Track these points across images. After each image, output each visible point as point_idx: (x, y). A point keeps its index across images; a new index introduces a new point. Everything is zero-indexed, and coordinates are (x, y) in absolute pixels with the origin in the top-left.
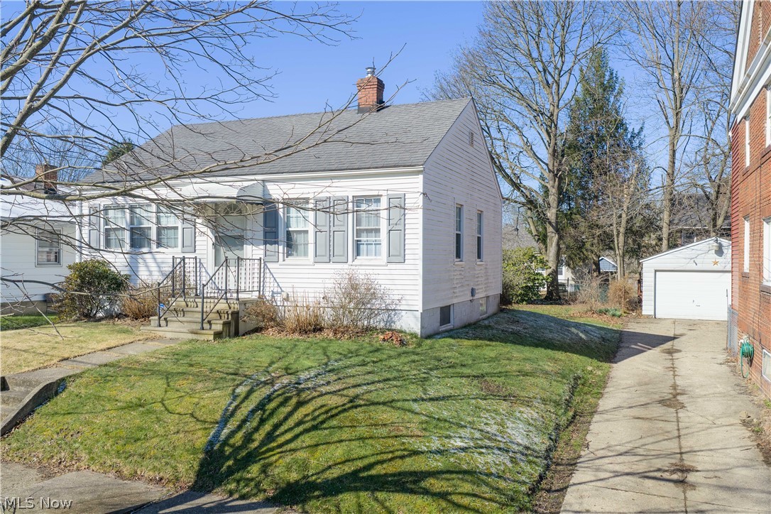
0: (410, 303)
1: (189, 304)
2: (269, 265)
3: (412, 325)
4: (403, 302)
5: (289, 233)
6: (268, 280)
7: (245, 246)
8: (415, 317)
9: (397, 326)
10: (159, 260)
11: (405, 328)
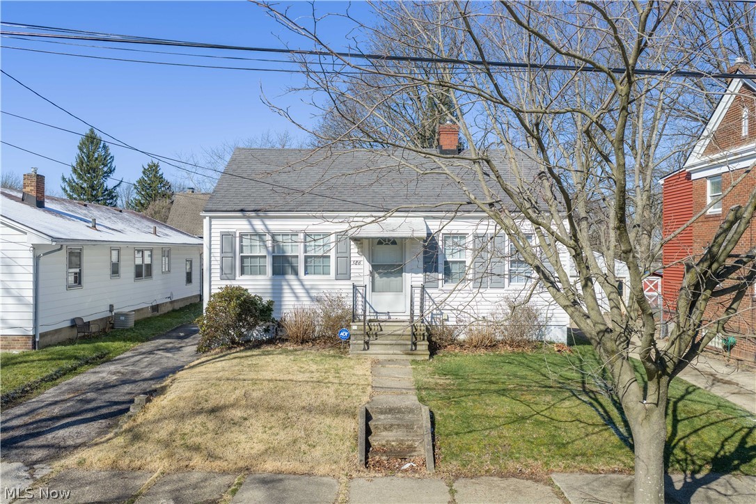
0: (559, 319)
1: (373, 328)
2: (428, 291)
3: (560, 337)
4: (553, 319)
5: (446, 263)
6: (427, 303)
7: (404, 274)
8: (563, 331)
9: (547, 338)
10: (307, 287)
11: (554, 339)
